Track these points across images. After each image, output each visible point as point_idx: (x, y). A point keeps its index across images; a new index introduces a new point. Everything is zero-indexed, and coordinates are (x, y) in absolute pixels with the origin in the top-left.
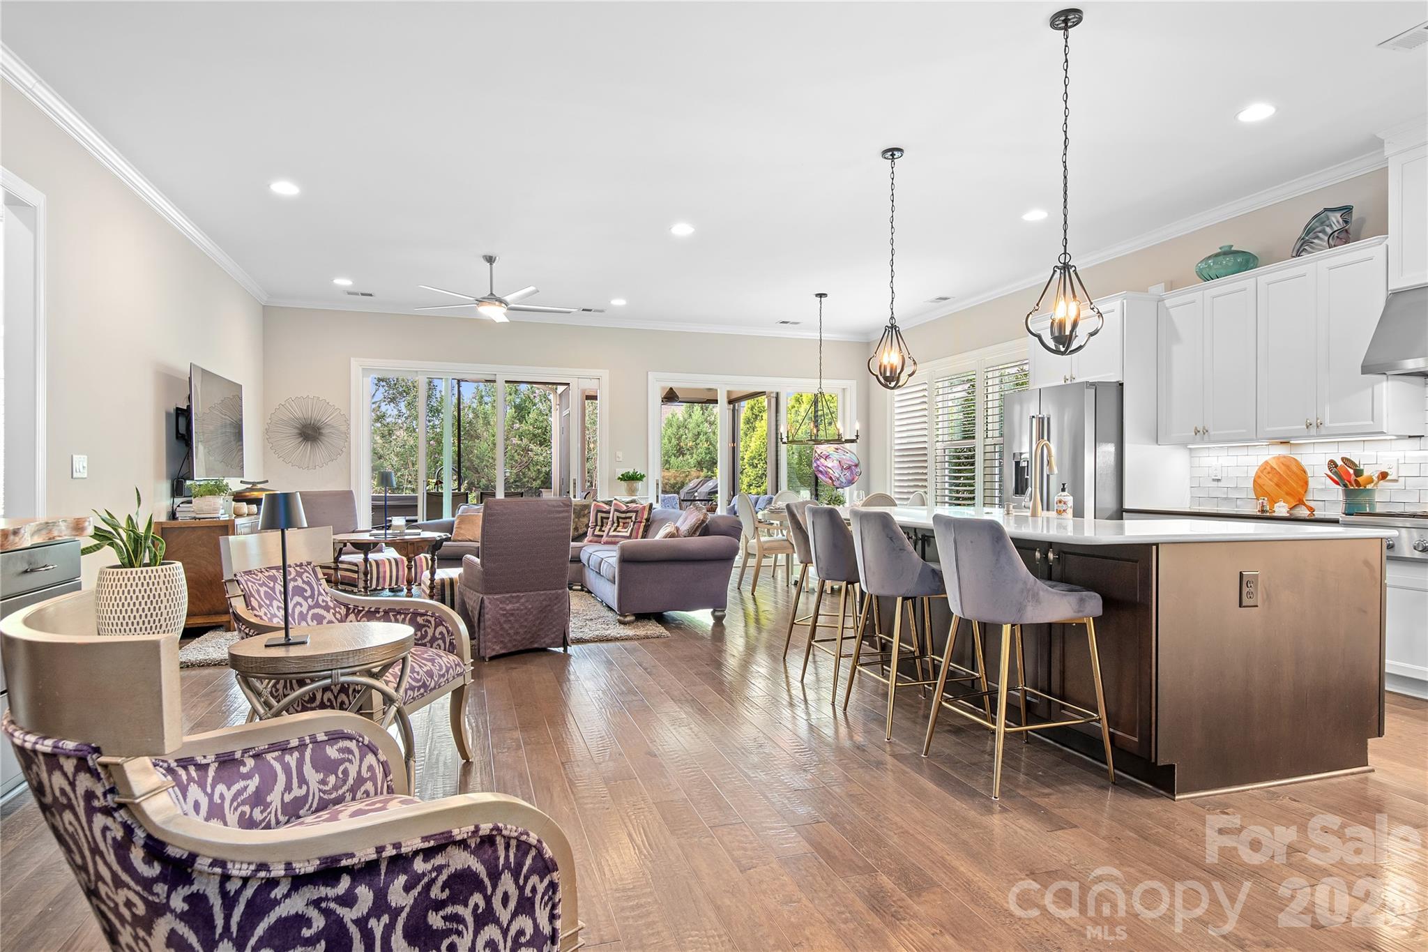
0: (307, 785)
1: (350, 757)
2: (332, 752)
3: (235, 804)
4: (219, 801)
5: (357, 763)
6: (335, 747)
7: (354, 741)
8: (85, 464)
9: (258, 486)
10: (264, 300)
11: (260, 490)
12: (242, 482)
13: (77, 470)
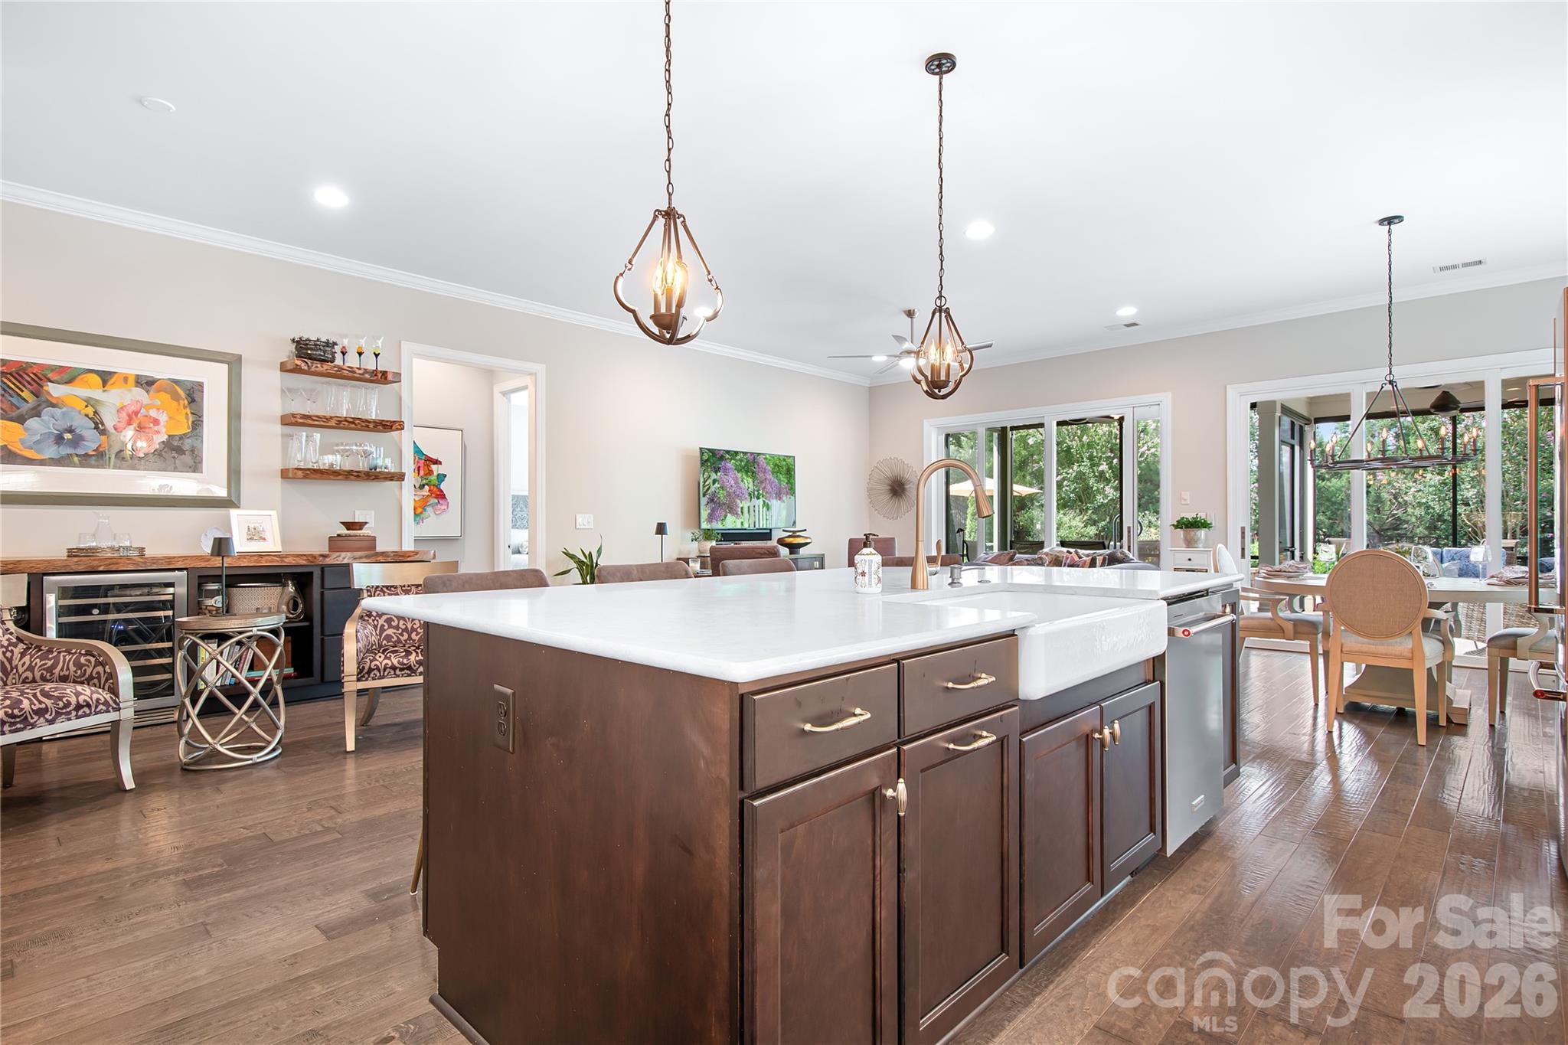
8: (591, 520)
9: (798, 534)
10: (867, 383)
11: (799, 536)
12: (784, 531)
13: (581, 524)
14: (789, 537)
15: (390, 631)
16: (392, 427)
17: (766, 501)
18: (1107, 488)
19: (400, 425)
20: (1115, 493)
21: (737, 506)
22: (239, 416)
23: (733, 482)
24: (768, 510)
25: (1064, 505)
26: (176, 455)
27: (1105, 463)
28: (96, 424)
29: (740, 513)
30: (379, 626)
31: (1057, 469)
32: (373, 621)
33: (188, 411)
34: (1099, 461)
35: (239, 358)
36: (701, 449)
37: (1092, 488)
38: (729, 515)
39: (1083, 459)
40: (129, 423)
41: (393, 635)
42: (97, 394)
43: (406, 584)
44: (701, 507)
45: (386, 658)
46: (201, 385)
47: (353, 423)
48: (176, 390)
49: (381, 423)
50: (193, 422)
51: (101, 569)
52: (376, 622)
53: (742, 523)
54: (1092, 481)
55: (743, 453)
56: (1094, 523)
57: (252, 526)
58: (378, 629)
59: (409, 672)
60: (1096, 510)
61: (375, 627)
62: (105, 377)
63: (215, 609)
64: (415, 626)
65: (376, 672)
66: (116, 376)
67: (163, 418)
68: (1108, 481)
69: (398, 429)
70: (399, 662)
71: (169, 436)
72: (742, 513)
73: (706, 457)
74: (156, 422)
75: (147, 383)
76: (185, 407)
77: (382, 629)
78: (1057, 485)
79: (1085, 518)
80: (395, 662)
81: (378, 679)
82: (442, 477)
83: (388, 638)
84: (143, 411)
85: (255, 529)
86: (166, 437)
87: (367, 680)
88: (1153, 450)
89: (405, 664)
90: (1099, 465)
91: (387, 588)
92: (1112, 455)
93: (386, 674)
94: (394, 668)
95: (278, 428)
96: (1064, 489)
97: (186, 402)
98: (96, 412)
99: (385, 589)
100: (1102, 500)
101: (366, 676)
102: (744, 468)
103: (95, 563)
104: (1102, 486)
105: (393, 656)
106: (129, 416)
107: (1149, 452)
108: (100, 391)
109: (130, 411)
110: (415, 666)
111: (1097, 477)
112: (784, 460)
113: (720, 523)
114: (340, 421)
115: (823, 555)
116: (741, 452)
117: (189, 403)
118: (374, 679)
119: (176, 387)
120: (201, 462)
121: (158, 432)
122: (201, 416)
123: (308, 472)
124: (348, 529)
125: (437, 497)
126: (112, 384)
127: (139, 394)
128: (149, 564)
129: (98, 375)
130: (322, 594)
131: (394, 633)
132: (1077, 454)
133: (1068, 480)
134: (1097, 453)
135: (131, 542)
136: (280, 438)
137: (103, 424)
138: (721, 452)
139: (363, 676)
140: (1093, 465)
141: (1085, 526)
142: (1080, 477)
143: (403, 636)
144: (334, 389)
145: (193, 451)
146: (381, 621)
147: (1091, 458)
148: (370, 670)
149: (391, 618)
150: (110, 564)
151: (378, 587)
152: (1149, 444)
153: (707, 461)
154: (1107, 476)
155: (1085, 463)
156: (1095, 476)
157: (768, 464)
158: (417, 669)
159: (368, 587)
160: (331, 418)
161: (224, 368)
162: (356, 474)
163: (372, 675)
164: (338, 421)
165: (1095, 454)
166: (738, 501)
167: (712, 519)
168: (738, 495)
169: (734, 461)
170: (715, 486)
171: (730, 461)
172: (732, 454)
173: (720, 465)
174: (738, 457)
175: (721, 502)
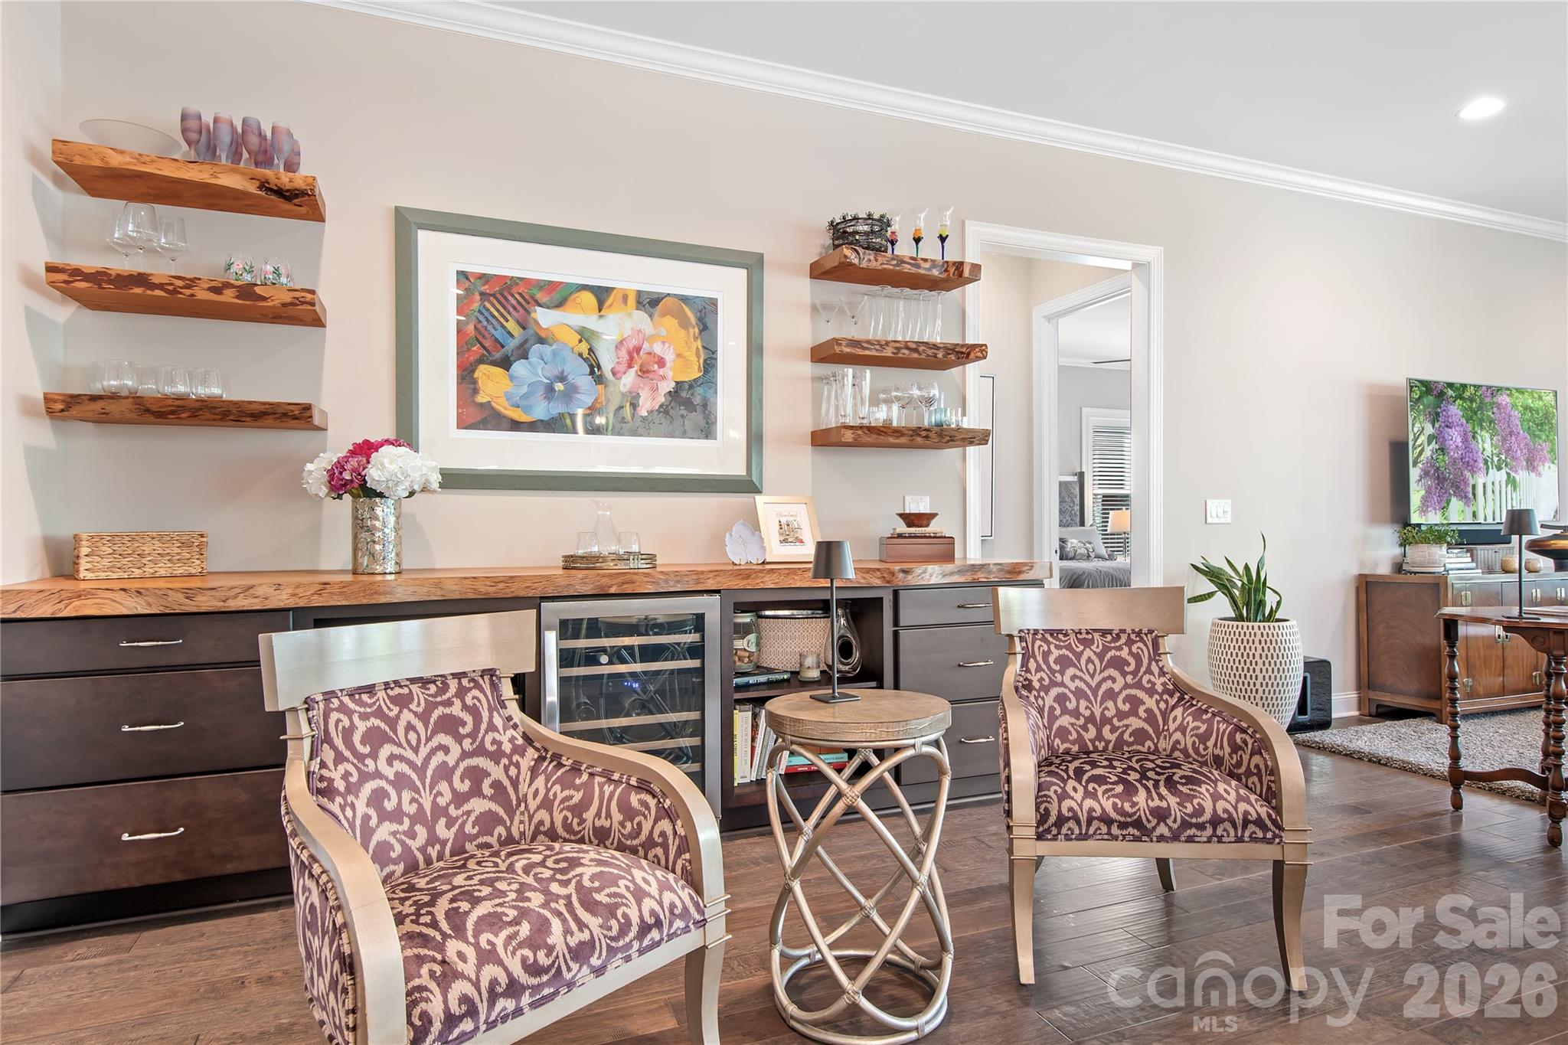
0: (611, 819)
1: (646, 812)
2: (634, 799)
3: (562, 806)
4: (552, 798)
5: (650, 822)
6: (638, 796)
7: (656, 800)
8: (1228, 508)
9: (1559, 531)
12: (1544, 526)
13: (1214, 515)
15: (1065, 721)
16: (968, 354)
17: (1512, 474)
19: (981, 351)
21: (1466, 484)
22: (760, 349)
23: (1459, 440)
24: (1515, 489)
26: (685, 412)
28: (591, 367)
29: (1471, 495)
30: (1046, 709)
32: (1036, 698)
33: (699, 344)
35: (759, 259)
36: (1409, 379)
38: (1454, 500)
40: (630, 366)
41: (1071, 729)
42: (591, 322)
43: (1083, 628)
44: (1411, 485)
45: (1088, 794)
46: (713, 303)
47: (916, 350)
48: (685, 313)
49: (953, 350)
50: (705, 361)
51: (613, 590)
52: (1040, 702)
53: (1473, 514)
55: (1475, 385)
57: (784, 521)
58: (1046, 715)
59: (1137, 833)
61: (1041, 710)
62: (602, 294)
63: (747, 654)
64: (1108, 714)
65: (1072, 824)
66: (615, 292)
67: (669, 356)
69: (978, 359)
70: (1115, 805)
71: (677, 383)
72: (1475, 496)
73: (1417, 395)
74: (661, 362)
75: (650, 302)
76: (695, 339)
77: (1053, 718)
80: (1108, 805)
81: (1077, 839)
83: (1063, 733)
84: (646, 346)
85: (788, 525)
86: (673, 384)
87: (1055, 838)
89: (1130, 816)
91: (1052, 635)
93: (1091, 832)
94: (1107, 821)
95: (807, 368)
97: (697, 330)
98: (591, 350)
99: (1048, 636)
101: (1054, 831)
102: (1476, 413)
103: (605, 581)
105: (1100, 790)
106: (630, 354)
108: (595, 317)
109: (631, 346)
110: (1149, 821)
112: (1541, 400)
113: (1439, 513)
114: (898, 349)
116: (1470, 386)
117: (701, 332)
118: (1068, 838)
119: (686, 308)
120: (715, 423)
121: (663, 378)
122: (714, 352)
123: (860, 432)
124: (909, 525)
126: (610, 306)
127: (640, 320)
128: (671, 583)
129: (592, 292)
130: (896, 634)
131: (1073, 725)
135: (639, 548)
136: (809, 385)
137: (599, 368)
138: (1441, 387)
139: (1048, 830)
143: (1087, 730)
144: (883, 302)
145: (705, 406)
146: (1049, 700)
148: (1061, 820)
149: (1065, 694)
150: (623, 583)
151: (1036, 632)
153: (1418, 401)
157: (1514, 405)
158: (1154, 828)
159: (1020, 631)
160: (887, 343)
161: (743, 273)
162: (924, 433)
163: (1064, 830)
164: (896, 348)
166: (1468, 474)
167: (1428, 507)
168: (1468, 462)
169: (1461, 402)
170: (1431, 447)
171: (1454, 402)
172: (1458, 389)
173: (1439, 410)
174: (1467, 394)
175: (1441, 476)
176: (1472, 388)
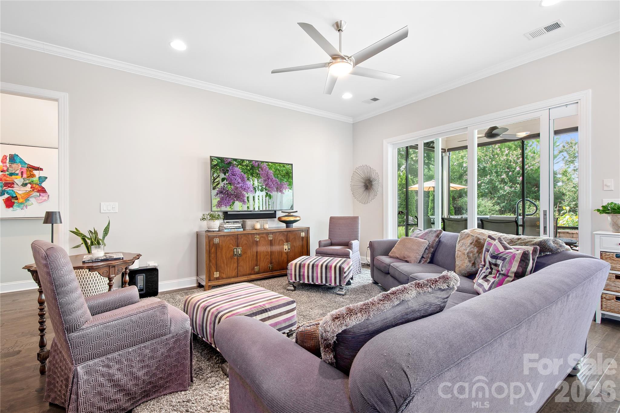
8: (116, 206)
9: (292, 214)
10: (351, 121)
11: (292, 216)
12: (282, 212)
13: (106, 209)
14: (286, 216)
17: (269, 193)
18: (506, 187)
20: (510, 189)
21: (243, 196)
23: (240, 180)
24: (270, 198)
25: (482, 195)
27: (505, 174)
29: (246, 200)
31: (478, 178)
34: (501, 174)
36: (211, 157)
37: (497, 187)
38: (236, 202)
39: (492, 173)
44: (212, 197)
53: (248, 207)
54: (497, 183)
55: (249, 161)
56: (498, 204)
60: (499, 198)
68: (506, 183)
72: (248, 200)
73: (215, 163)
78: (478, 186)
79: (493, 201)
82: (43, 179)
88: (532, 167)
90: (501, 176)
92: (509, 170)
96: (482, 188)
100: (502, 193)
102: (249, 171)
104: (503, 186)
107: (529, 168)
111: (500, 181)
112: (284, 166)
113: (228, 207)
115: (309, 228)
116: (247, 160)
125: (39, 191)
132: (489, 170)
133: (484, 183)
134: (500, 169)
138: (229, 160)
140: (497, 176)
141: (494, 206)
142: (491, 181)
147: (497, 172)
152: (529, 164)
153: (215, 165)
154: (506, 180)
155: (493, 175)
156: (499, 181)
157: (270, 168)
165: (499, 170)
166: (245, 193)
167: (222, 205)
168: (245, 188)
169: (241, 166)
170: (223, 182)
171: (237, 166)
172: (240, 162)
173: (228, 169)
174: (244, 164)
175: (229, 193)
176: (247, 162)
